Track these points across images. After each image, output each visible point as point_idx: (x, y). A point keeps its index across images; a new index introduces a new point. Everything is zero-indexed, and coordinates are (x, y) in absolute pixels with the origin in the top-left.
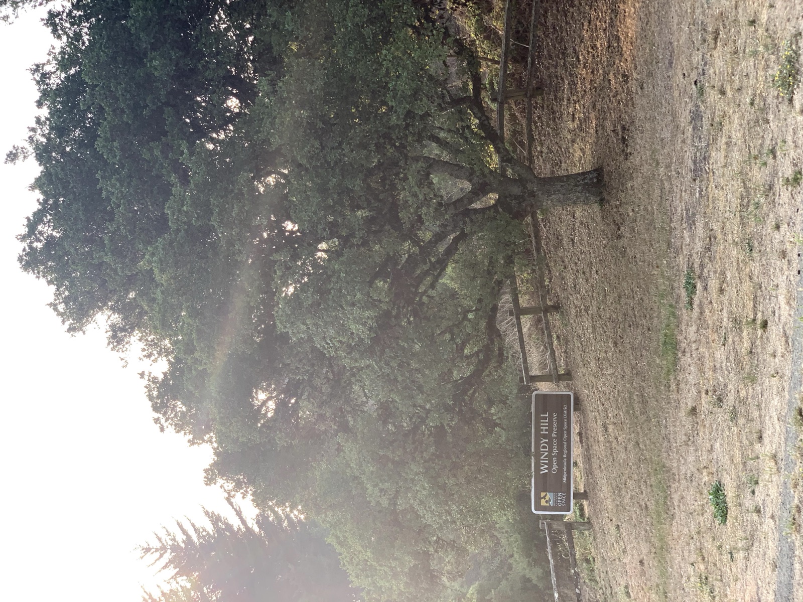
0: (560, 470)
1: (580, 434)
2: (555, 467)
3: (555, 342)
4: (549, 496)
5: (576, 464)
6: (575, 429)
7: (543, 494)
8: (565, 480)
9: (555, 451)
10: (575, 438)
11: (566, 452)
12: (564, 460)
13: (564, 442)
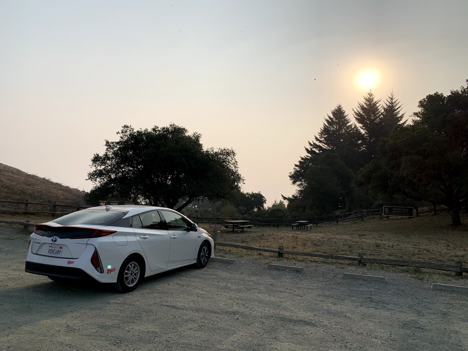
0: (394, 213)
1: (403, 218)
2: (394, 212)
3: (427, 213)
4: (387, 210)
5: (396, 217)
6: (405, 217)
7: (388, 209)
8: (391, 214)
9: (398, 212)
10: (402, 217)
11: (398, 214)
12: (396, 214)
13: (400, 214)
